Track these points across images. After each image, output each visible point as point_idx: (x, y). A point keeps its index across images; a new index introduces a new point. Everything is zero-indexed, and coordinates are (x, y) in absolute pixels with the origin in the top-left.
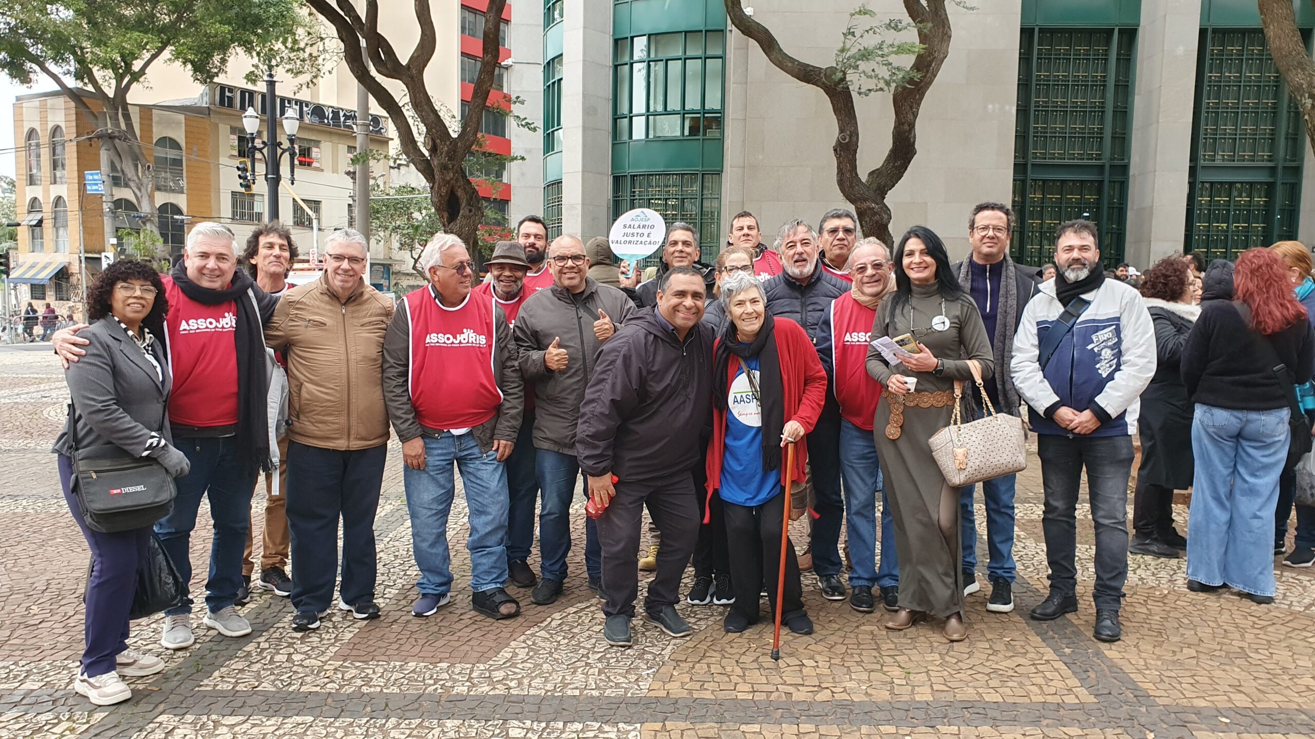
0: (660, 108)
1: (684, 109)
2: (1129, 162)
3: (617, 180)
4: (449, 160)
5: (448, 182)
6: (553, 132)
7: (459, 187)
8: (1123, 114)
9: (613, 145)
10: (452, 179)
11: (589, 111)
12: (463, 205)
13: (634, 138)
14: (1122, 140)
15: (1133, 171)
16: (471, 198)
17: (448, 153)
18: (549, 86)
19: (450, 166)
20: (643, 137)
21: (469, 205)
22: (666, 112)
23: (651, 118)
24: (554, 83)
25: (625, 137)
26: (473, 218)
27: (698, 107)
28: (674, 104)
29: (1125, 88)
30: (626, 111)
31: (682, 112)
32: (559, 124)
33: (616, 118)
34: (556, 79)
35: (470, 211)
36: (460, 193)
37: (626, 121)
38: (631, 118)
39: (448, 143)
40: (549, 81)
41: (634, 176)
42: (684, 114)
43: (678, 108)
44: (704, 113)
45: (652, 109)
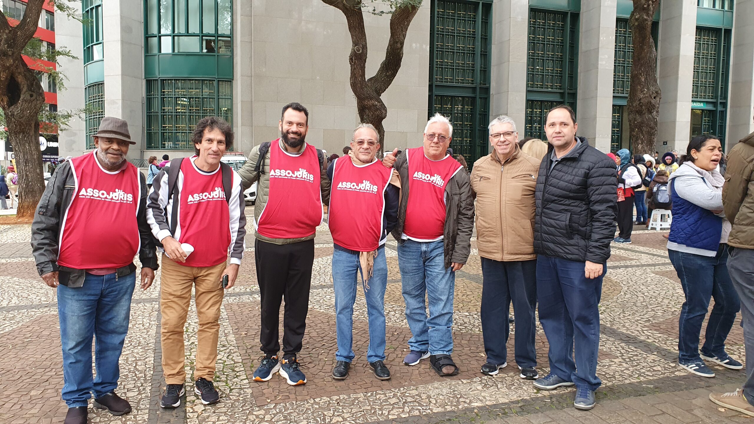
0: (183, 31)
1: (202, 33)
2: (490, 86)
3: (149, 83)
4: (8, 47)
5: (8, 68)
6: (92, 46)
7: (20, 73)
8: (486, 55)
9: (146, 56)
10: (11, 65)
11: (126, 29)
12: (24, 90)
13: (162, 52)
14: (486, 72)
15: (492, 91)
16: (32, 85)
17: (7, 40)
18: (87, 12)
19: (10, 53)
20: (170, 51)
21: (31, 90)
22: (188, 34)
23: (176, 38)
24: (92, 9)
25: (155, 51)
26: (34, 102)
27: (213, 32)
28: (194, 28)
29: (486, 39)
30: (155, 31)
31: (201, 35)
32: (97, 39)
33: (147, 37)
34: (94, 6)
35: (31, 96)
36: (20, 79)
37: (155, 40)
38: (160, 37)
39: (7, 31)
40: (87, 7)
41: (163, 80)
42: (202, 36)
43: (197, 32)
44: (218, 37)
45: (176, 32)
